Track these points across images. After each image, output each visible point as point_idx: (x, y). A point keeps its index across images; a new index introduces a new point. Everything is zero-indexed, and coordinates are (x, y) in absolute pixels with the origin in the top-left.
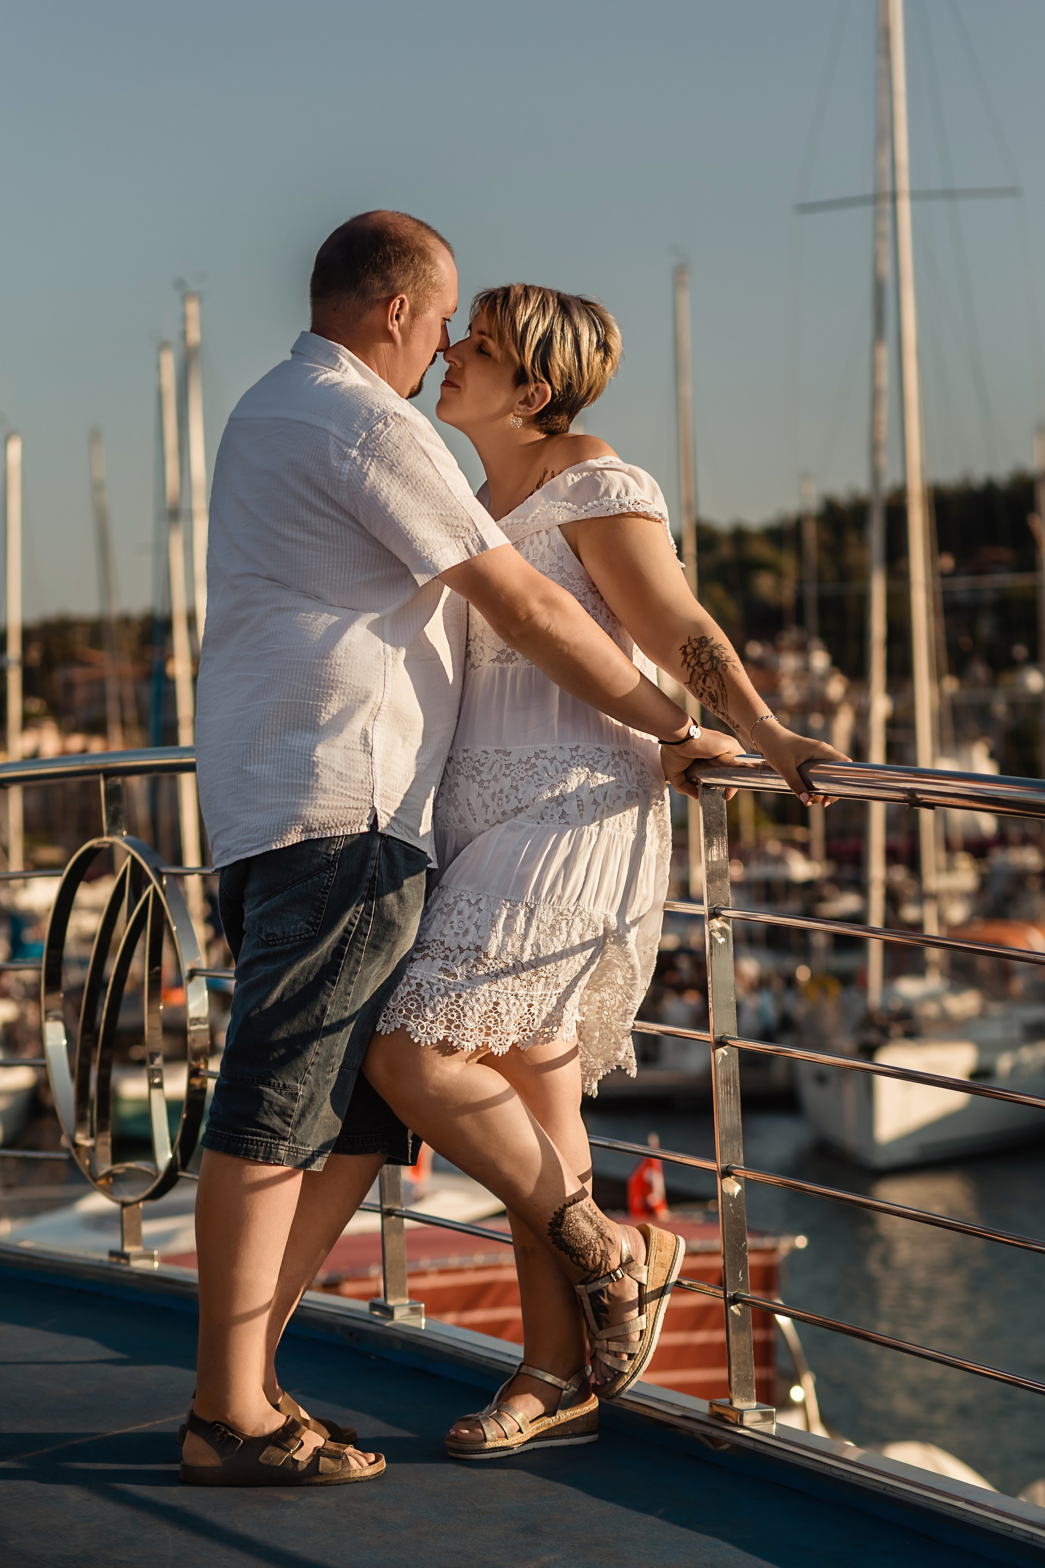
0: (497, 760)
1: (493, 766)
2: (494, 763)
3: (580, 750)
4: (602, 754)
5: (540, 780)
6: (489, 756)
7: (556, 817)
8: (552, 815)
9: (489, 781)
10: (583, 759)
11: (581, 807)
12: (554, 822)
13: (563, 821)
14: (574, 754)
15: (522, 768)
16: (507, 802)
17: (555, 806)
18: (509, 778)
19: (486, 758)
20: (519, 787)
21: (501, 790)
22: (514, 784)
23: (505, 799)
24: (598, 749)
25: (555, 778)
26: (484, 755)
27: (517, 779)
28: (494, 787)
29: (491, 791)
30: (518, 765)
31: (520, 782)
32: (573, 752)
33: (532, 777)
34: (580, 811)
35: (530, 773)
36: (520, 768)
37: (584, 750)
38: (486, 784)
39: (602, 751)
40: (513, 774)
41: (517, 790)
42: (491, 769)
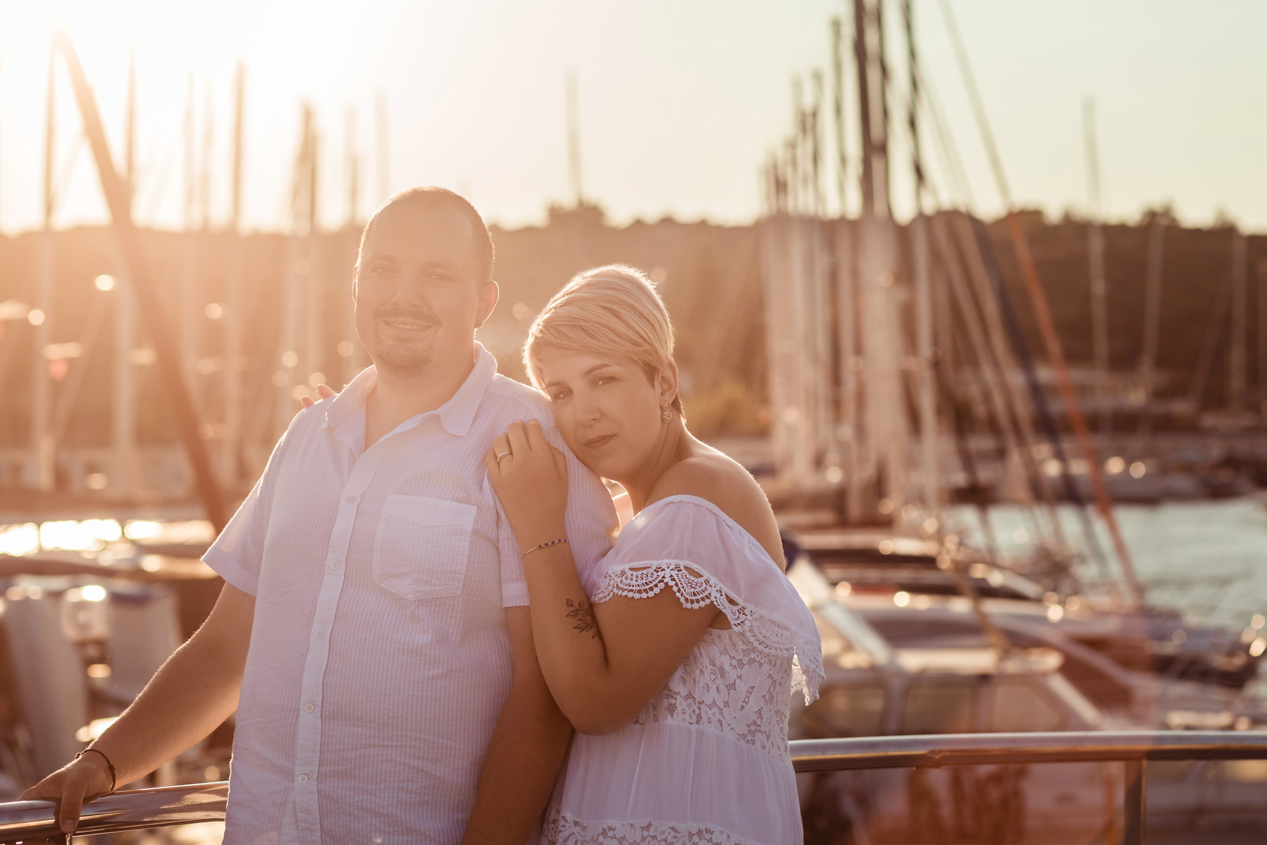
0: (573, 833)
3: (652, 829)
4: (677, 835)
10: (655, 841)
14: (645, 833)
24: (673, 828)
32: (644, 832)
37: (656, 829)
39: (676, 831)
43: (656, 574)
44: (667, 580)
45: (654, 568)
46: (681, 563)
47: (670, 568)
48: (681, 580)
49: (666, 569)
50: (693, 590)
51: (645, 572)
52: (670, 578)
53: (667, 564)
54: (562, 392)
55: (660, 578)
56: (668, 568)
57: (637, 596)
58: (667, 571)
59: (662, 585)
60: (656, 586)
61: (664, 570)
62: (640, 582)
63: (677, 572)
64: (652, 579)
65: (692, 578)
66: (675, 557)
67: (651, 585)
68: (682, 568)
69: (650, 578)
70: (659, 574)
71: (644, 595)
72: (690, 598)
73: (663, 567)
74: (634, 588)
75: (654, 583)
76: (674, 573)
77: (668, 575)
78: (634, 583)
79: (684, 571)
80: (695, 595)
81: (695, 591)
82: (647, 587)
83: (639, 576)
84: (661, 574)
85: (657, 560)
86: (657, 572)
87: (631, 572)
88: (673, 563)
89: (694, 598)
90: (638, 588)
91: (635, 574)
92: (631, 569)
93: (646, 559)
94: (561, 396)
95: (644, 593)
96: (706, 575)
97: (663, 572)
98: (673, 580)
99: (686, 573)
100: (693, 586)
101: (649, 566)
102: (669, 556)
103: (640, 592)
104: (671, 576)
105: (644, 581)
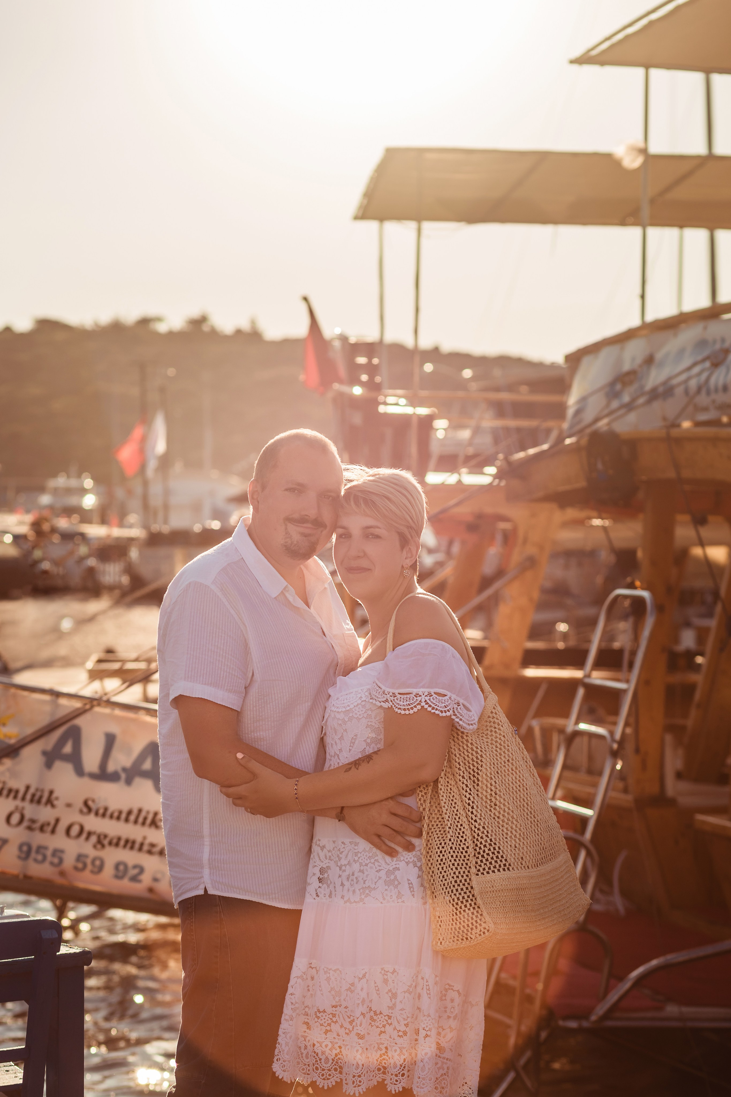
1: (348, 853)
2: (349, 852)
5: (380, 866)
6: (346, 846)
7: (394, 897)
8: (391, 896)
9: (345, 865)
11: (412, 889)
12: (393, 901)
13: (400, 900)
15: (366, 856)
16: (357, 883)
17: (393, 888)
18: (358, 864)
19: (344, 848)
20: (365, 871)
21: (353, 873)
22: (362, 868)
23: (355, 880)
25: (391, 864)
26: (343, 846)
27: (364, 864)
28: (348, 870)
29: (347, 873)
30: (363, 853)
31: (365, 867)
33: (374, 863)
34: (411, 892)
35: (373, 861)
36: (365, 855)
38: (343, 868)
40: (360, 861)
41: (363, 873)
42: (346, 857)
43: (415, 698)
44: (423, 704)
45: (414, 694)
46: (431, 691)
47: (425, 695)
48: (433, 701)
49: (422, 695)
50: (444, 704)
51: (408, 696)
52: (425, 703)
53: (422, 692)
54: (345, 535)
55: (418, 702)
56: (424, 694)
57: (403, 712)
58: (423, 696)
59: (419, 707)
60: (415, 707)
61: (420, 696)
62: (405, 703)
63: (429, 698)
64: (413, 702)
65: (441, 698)
66: (427, 688)
67: (412, 706)
68: (433, 694)
69: (412, 700)
70: (417, 698)
71: (407, 712)
72: (443, 710)
73: (420, 694)
74: (401, 707)
75: (414, 705)
76: (427, 698)
77: (423, 700)
78: (401, 703)
79: (434, 695)
80: (446, 707)
81: (445, 704)
82: (409, 707)
83: (405, 699)
84: (419, 699)
85: (417, 689)
86: (416, 697)
87: (400, 696)
88: (426, 691)
89: (446, 709)
90: (404, 707)
91: (402, 696)
92: (399, 694)
93: (408, 687)
94: (344, 537)
95: (407, 711)
96: (449, 694)
97: (420, 698)
98: (427, 703)
99: (436, 696)
100: (443, 702)
101: (411, 692)
102: (423, 687)
103: (405, 710)
104: (426, 701)
105: (408, 703)
